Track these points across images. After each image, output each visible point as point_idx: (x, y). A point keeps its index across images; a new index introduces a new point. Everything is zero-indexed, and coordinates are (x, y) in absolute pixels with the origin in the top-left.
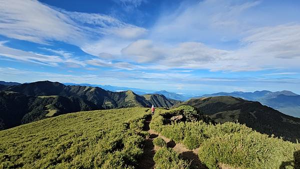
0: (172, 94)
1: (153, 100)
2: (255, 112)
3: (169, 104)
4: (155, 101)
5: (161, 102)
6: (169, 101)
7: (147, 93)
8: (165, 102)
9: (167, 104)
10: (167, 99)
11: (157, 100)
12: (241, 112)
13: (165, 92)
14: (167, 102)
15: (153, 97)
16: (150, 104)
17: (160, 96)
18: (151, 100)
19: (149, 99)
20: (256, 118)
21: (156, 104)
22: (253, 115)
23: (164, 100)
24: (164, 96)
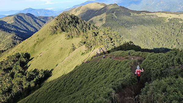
0: (40, 10)
1: (19, 22)
2: (115, 13)
3: (41, 23)
4: (22, 22)
5: (29, 22)
6: (40, 20)
7: (7, 15)
8: (35, 21)
9: (38, 23)
10: (36, 18)
11: (25, 21)
12: (107, 15)
13: (32, 9)
14: (38, 21)
15: (17, 18)
16: (16, 27)
17: (26, 16)
18: (16, 23)
19: (13, 22)
20: (116, 17)
21: (24, 26)
22: (114, 15)
23: (33, 19)
24: (31, 14)
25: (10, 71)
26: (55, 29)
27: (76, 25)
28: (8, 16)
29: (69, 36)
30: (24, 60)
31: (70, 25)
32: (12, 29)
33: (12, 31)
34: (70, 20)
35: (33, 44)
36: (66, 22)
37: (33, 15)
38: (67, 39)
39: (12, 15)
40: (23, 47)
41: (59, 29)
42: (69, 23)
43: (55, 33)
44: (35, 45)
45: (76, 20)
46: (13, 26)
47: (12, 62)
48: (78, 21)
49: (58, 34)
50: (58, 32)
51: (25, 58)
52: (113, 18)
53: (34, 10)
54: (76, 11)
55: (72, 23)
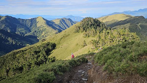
1: (62, 24)
2: (140, 24)
4: (64, 24)
5: (68, 24)
10: (73, 22)
11: (66, 24)
12: (130, 25)
13: (72, 16)
15: (61, 21)
16: (60, 27)
17: (67, 20)
18: (60, 24)
19: (59, 23)
20: (140, 28)
21: (65, 27)
22: (139, 26)
23: (71, 22)
24: (70, 19)
25: (38, 54)
26: (78, 29)
27: (97, 27)
28: (57, 19)
29: (86, 35)
30: (50, 48)
31: (92, 27)
32: (57, 28)
33: (56, 29)
34: (92, 23)
35: (61, 37)
36: (88, 24)
37: (71, 20)
38: (84, 37)
39: (59, 19)
40: (54, 39)
41: (82, 29)
42: (91, 25)
43: (78, 31)
44: (62, 38)
45: (98, 23)
46: (58, 26)
47: (42, 48)
48: (99, 25)
49: (80, 33)
50: (80, 31)
51: (51, 46)
52: (136, 28)
53: (73, 16)
54: (103, 19)
55: (94, 25)
